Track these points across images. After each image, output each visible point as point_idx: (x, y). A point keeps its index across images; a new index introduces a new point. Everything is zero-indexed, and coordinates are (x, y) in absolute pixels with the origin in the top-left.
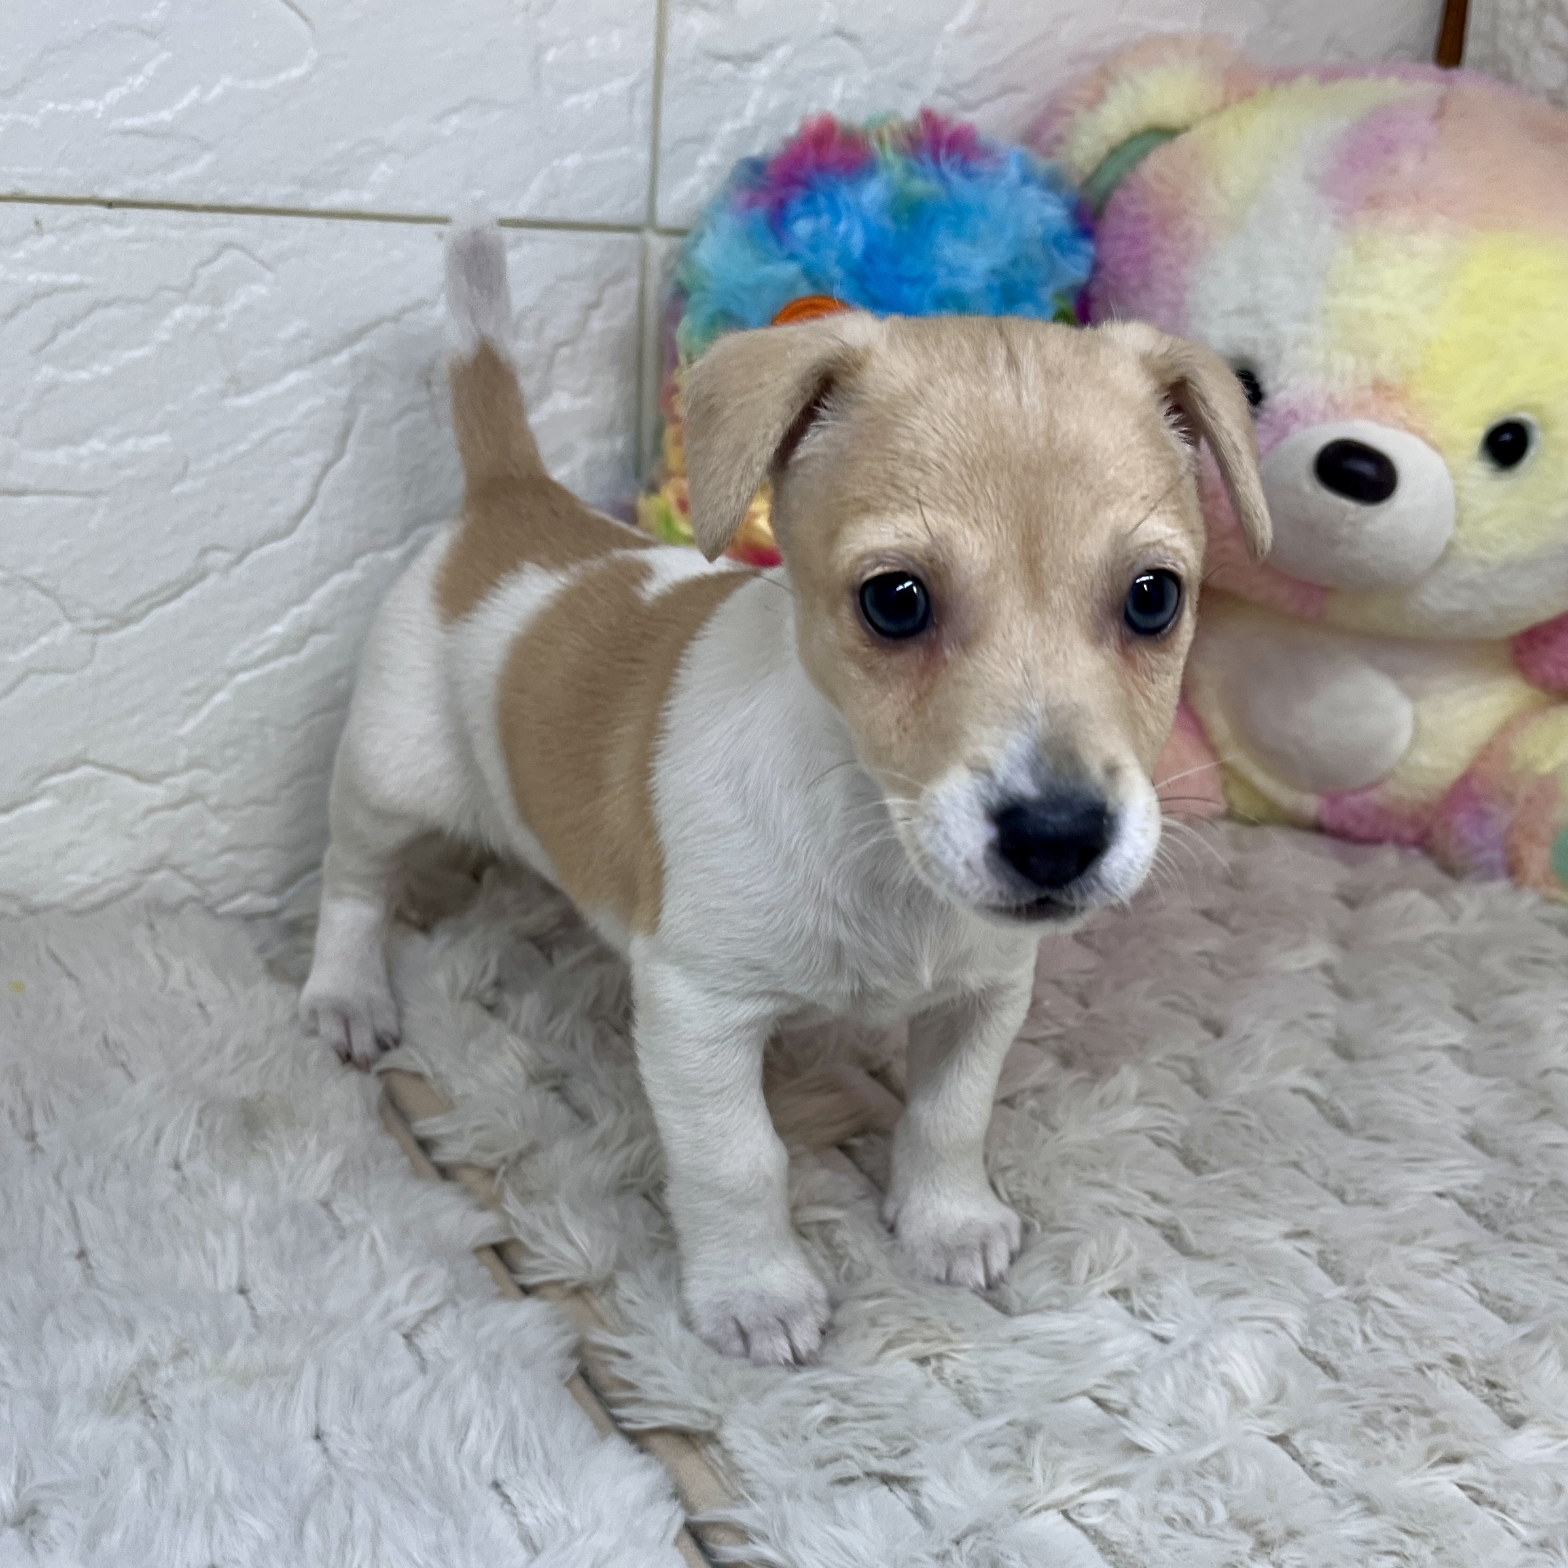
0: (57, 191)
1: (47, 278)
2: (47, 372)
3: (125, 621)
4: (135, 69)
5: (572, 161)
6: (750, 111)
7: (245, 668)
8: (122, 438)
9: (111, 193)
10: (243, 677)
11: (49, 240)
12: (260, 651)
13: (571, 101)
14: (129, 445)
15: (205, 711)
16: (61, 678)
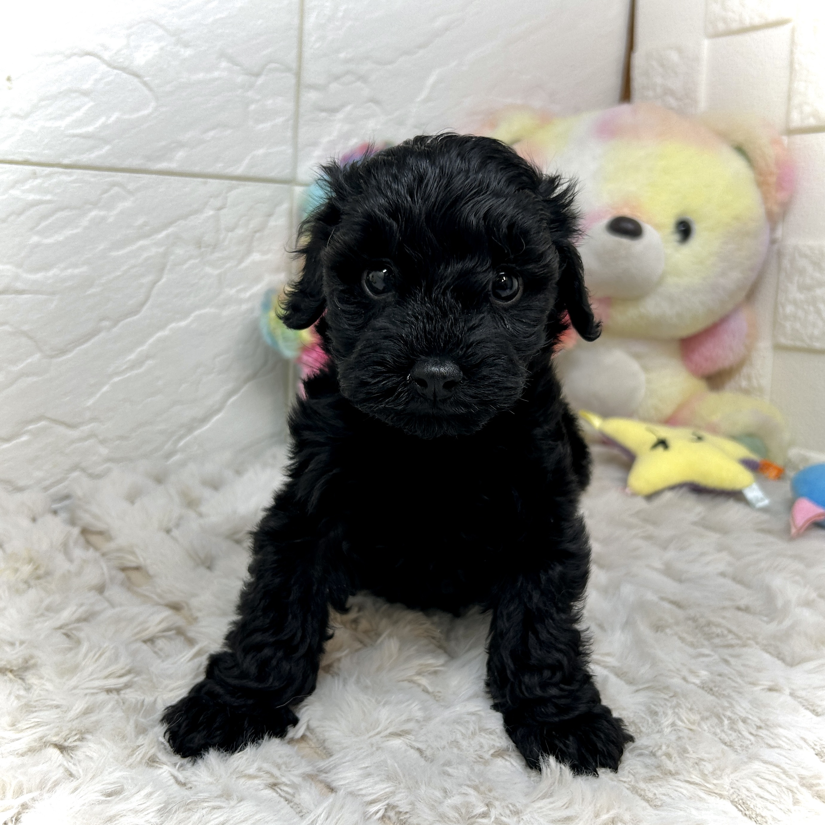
0: (43, 160)
1: (37, 197)
2: (35, 239)
3: (63, 352)
4: (78, 108)
5: (261, 152)
6: (335, 134)
7: (117, 374)
8: (66, 268)
9: (66, 161)
10: (116, 379)
11: (38, 181)
12: (124, 367)
13: (261, 126)
14: (69, 271)
15: (98, 395)
16: (35, 379)
